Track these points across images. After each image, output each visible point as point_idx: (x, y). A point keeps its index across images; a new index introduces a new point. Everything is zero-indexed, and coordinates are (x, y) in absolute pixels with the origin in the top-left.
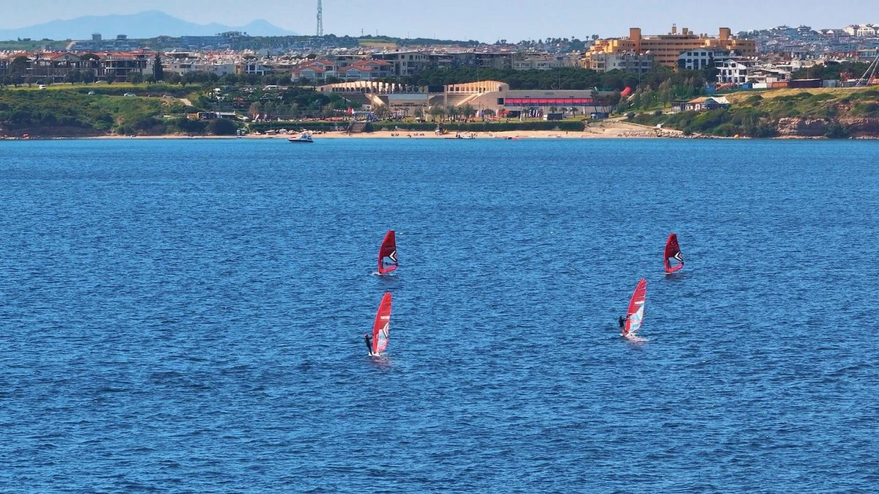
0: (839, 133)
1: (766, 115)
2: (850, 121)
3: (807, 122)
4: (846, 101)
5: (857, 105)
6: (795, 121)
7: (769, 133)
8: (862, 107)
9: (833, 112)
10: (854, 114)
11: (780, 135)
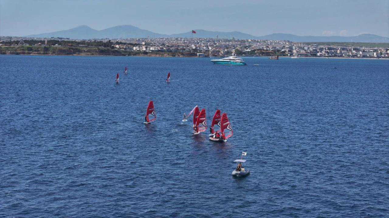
0: (17, 54)
1: (3, 50)
2: (19, 52)
3: (12, 52)
4: (18, 48)
5: (20, 49)
6: (9, 52)
7: (4, 53)
8: (21, 49)
9: (16, 50)
10: (20, 50)
11: (6, 54)
